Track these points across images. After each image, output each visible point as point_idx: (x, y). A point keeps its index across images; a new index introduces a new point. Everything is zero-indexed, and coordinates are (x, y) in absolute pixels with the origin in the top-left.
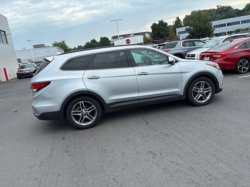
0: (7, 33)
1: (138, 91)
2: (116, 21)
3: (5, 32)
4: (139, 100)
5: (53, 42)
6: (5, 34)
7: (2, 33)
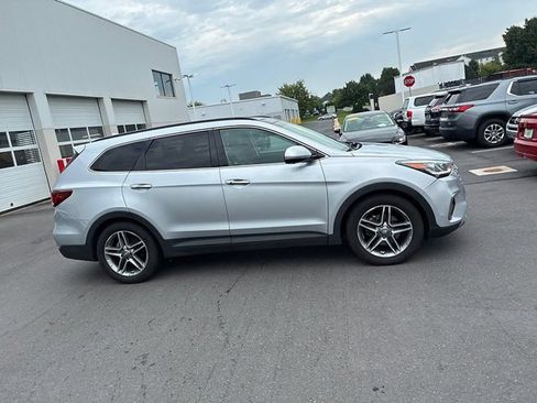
0: (174, 77)
1: (229, 218)
2: (396, 32)
3: (170, 75)
4: (231, 236)
5: (281, 86)
6: (171, 80)
7: (166, 78)
